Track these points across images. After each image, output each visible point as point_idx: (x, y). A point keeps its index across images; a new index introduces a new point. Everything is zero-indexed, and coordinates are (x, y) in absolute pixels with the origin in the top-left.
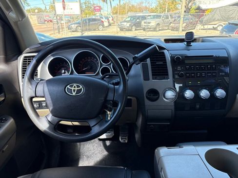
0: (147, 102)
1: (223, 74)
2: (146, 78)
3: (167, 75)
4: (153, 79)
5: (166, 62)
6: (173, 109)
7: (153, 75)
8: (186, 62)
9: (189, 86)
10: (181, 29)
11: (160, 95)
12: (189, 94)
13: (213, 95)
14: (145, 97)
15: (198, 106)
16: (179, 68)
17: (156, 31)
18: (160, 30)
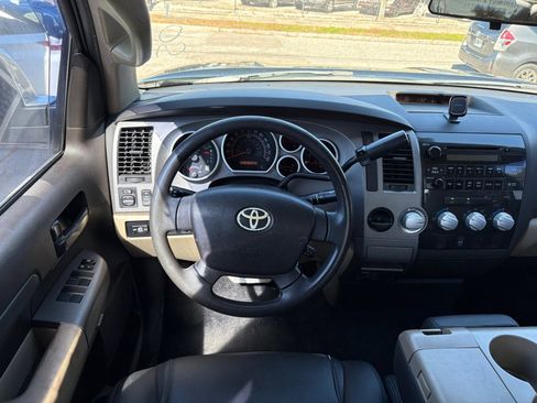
0: (369, 232)
1: (514, 184)
2: (372, 186)
3: (413, 182)
4: (384, 189)
5: (412, 158)
6: (416, 248)
7: (385, 181)
8: (450, 157)
9: (449, 205)
10: (382, 12)
11: (396, 220)
12: (448, 219)
13: (491, 225)
14: (366, 223)
15: (460, 242)
16: (435, 171)
17: (326, 12)
18: (334, 10)
